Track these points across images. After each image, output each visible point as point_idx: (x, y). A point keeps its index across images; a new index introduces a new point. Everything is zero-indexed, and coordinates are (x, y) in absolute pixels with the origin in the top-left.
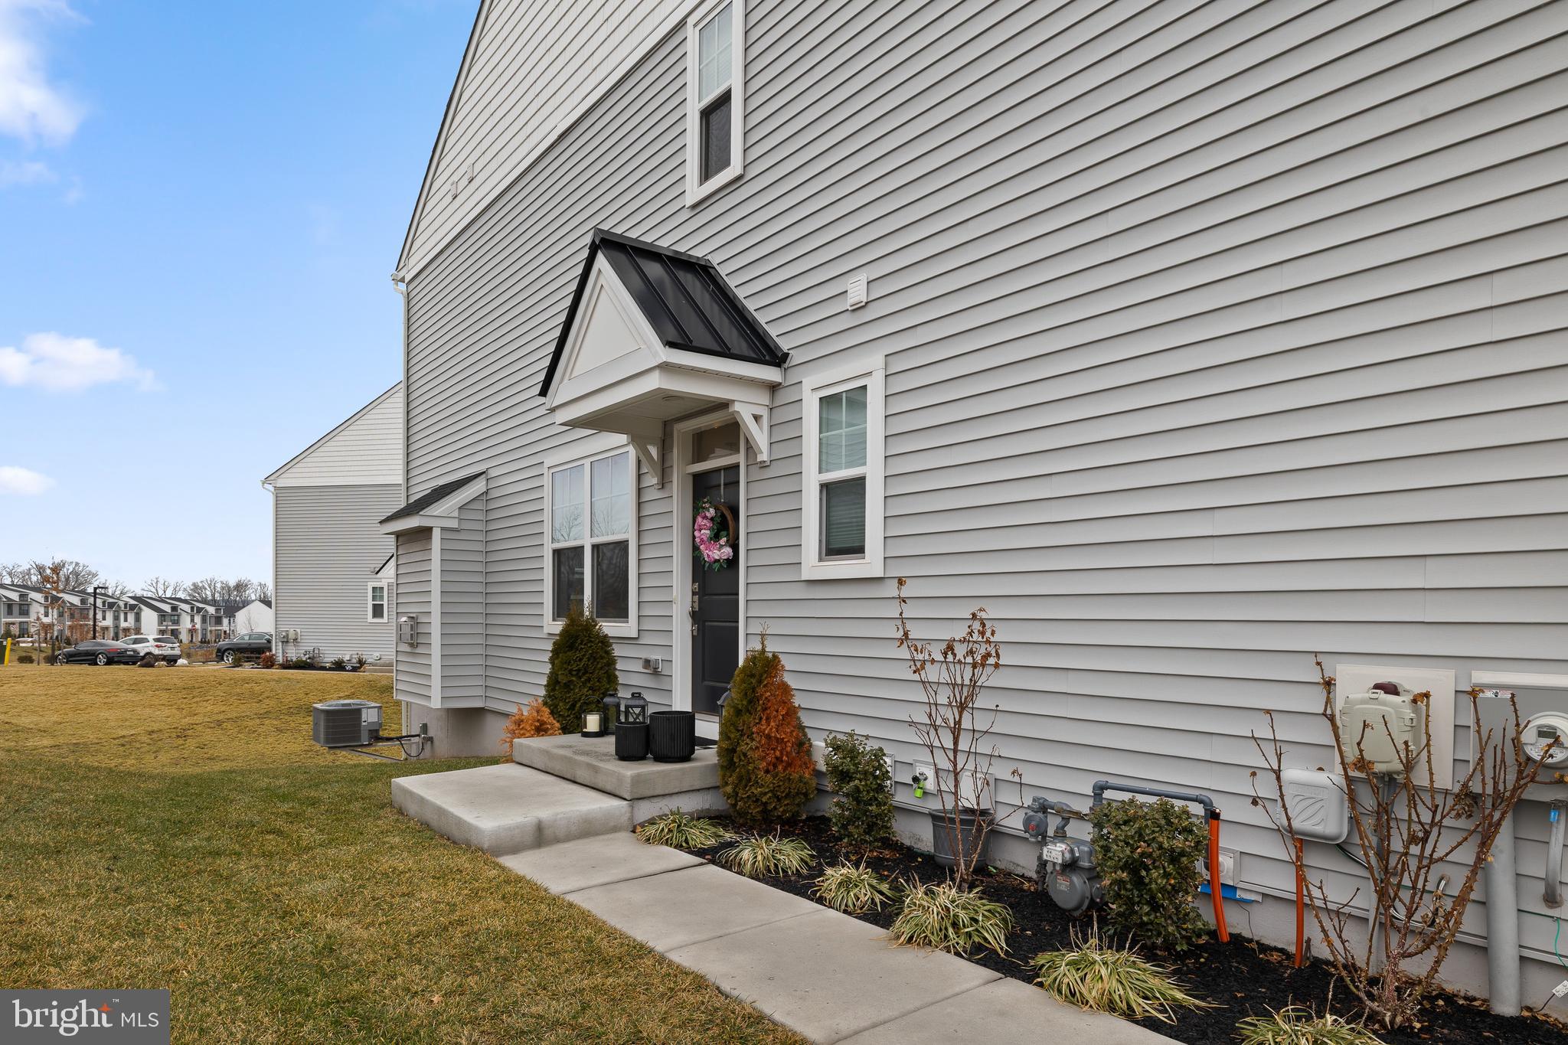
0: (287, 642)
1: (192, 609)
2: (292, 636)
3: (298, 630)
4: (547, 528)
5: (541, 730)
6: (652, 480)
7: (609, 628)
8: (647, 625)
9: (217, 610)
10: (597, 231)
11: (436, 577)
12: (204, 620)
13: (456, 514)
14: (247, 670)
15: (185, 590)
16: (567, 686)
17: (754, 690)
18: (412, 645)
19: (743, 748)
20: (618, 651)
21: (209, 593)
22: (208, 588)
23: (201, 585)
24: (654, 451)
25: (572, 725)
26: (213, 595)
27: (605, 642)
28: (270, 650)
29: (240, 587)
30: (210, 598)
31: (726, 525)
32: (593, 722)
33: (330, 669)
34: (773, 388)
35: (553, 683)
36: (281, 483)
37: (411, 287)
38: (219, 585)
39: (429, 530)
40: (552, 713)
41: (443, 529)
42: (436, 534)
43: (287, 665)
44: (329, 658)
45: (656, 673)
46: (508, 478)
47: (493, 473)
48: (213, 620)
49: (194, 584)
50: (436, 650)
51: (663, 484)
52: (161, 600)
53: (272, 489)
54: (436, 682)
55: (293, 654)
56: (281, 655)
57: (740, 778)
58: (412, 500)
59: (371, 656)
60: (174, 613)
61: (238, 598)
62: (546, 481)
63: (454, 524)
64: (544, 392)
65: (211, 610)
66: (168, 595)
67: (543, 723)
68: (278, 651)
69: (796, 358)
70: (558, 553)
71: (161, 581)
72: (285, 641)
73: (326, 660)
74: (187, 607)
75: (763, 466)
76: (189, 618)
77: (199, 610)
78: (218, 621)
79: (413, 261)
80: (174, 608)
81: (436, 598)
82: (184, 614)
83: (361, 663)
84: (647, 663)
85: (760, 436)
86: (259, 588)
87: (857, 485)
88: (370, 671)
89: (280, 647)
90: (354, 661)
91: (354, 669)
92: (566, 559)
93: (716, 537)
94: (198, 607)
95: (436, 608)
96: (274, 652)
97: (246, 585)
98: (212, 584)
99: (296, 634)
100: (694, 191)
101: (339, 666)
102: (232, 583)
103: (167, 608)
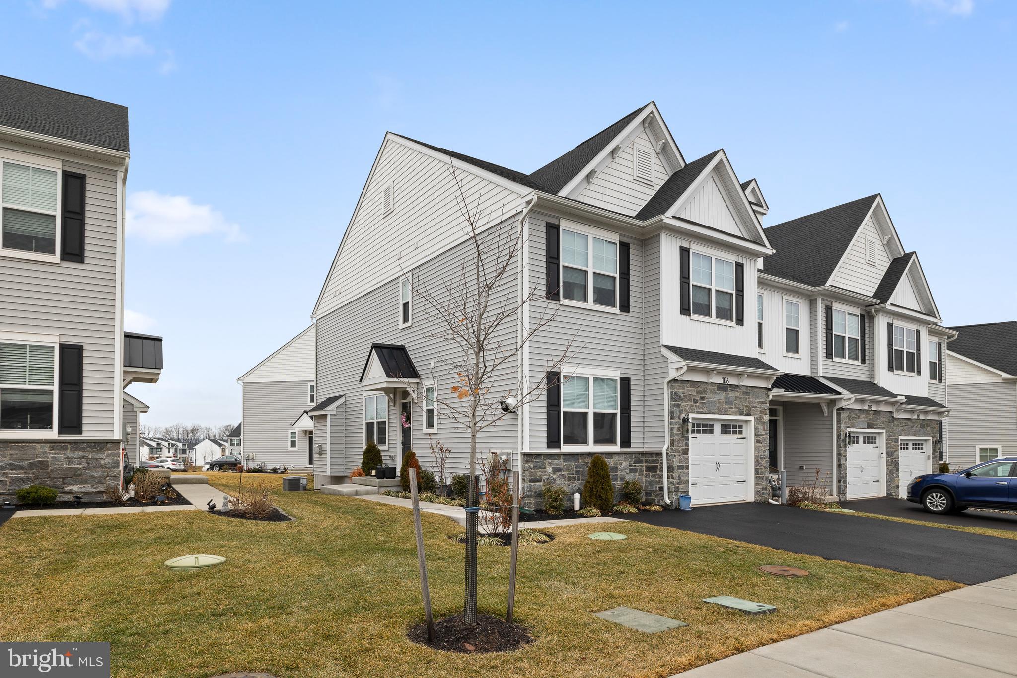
0: (249, 460)
1: (169, 444)
2: (251, 457)
3: (254, 454)
4: (364, 416)
5: (360, 475)
6: (391, 404)
7: (380, 447)
8: (391, 446)
9: (184, 445)
10: (373, 344)
11: (328, 431)
12: (176, 451)
13: (335, 410)
14: (230, 473)
15: (161, 432)
16: (368, 464)
17: (408, 461)
18: (320, 455)
19: (405, 474)
20: (383, 454)
21: (175, 434)
22: (174, 431)
23: (170, 429)
24: (392, 396)
25: (368, 474)
26: (178, 436)
27: (379, 451)
28: (240, 464)
29: (194, 430)
30: (176, 437)
31: (408, 419)
32: (374, 472)
33: (270, 473)
34: (418, 383)
35: (364, 463)
36: (246, 381)
37: (318, 322)
38: (181, 430)
39: (327, 415)
40: (363, 471)
41: (331, 415)
42: (329, 417)
43: (249, 471)
44: (269, 468)
45: (393, 460)
46: (352, 398)
47: (347, 395)
48: (181, 451)
49: (166, 429)
50: (328, 456)
51: (394, 405)
52: (151, 439)
53: (242, 384)
54: (328, 467)
55: (252, 466)
56: (246, 466)
57: (404, 481)
58: (318, 404)
59: (290, 466)
60: (159, 447)
61: (193, 437)
62: (364, 400)
63: (334, 413)
64: (360, 381)
65: (180, 445)
66: (151, 436)
67: (360, 473)
68: (244, 464)
69: (422, 377)
70: (367, 424)
71: (147, 427)
72: (248, 459)
73: (268, 468)
74: (166, 444)
75: (416, 403)
76: (167, 450)
77: (173, 445)
78: (184, 452)
79: (319, 313)
80: (159, 444)
81: (328, 438)
82: (164, 447)
83: (285, 469)
84: (390, 457)
85: (414, 396)
86: (206, 431)
87: (433, 410)
88: (290, 473)
89: (245, 463)
90: (282, 469)
91: (282, 473)
92: (370, 426)
93: (406, 421)
94: (172, 443)
95: (328, 442)
96: (242, 465)
97: (198, 429)
98: (177, 428)
99: (253, 456)
100: (402, 326)
101: (275, 471)
102: (189, 428)
103: (154, 444)
